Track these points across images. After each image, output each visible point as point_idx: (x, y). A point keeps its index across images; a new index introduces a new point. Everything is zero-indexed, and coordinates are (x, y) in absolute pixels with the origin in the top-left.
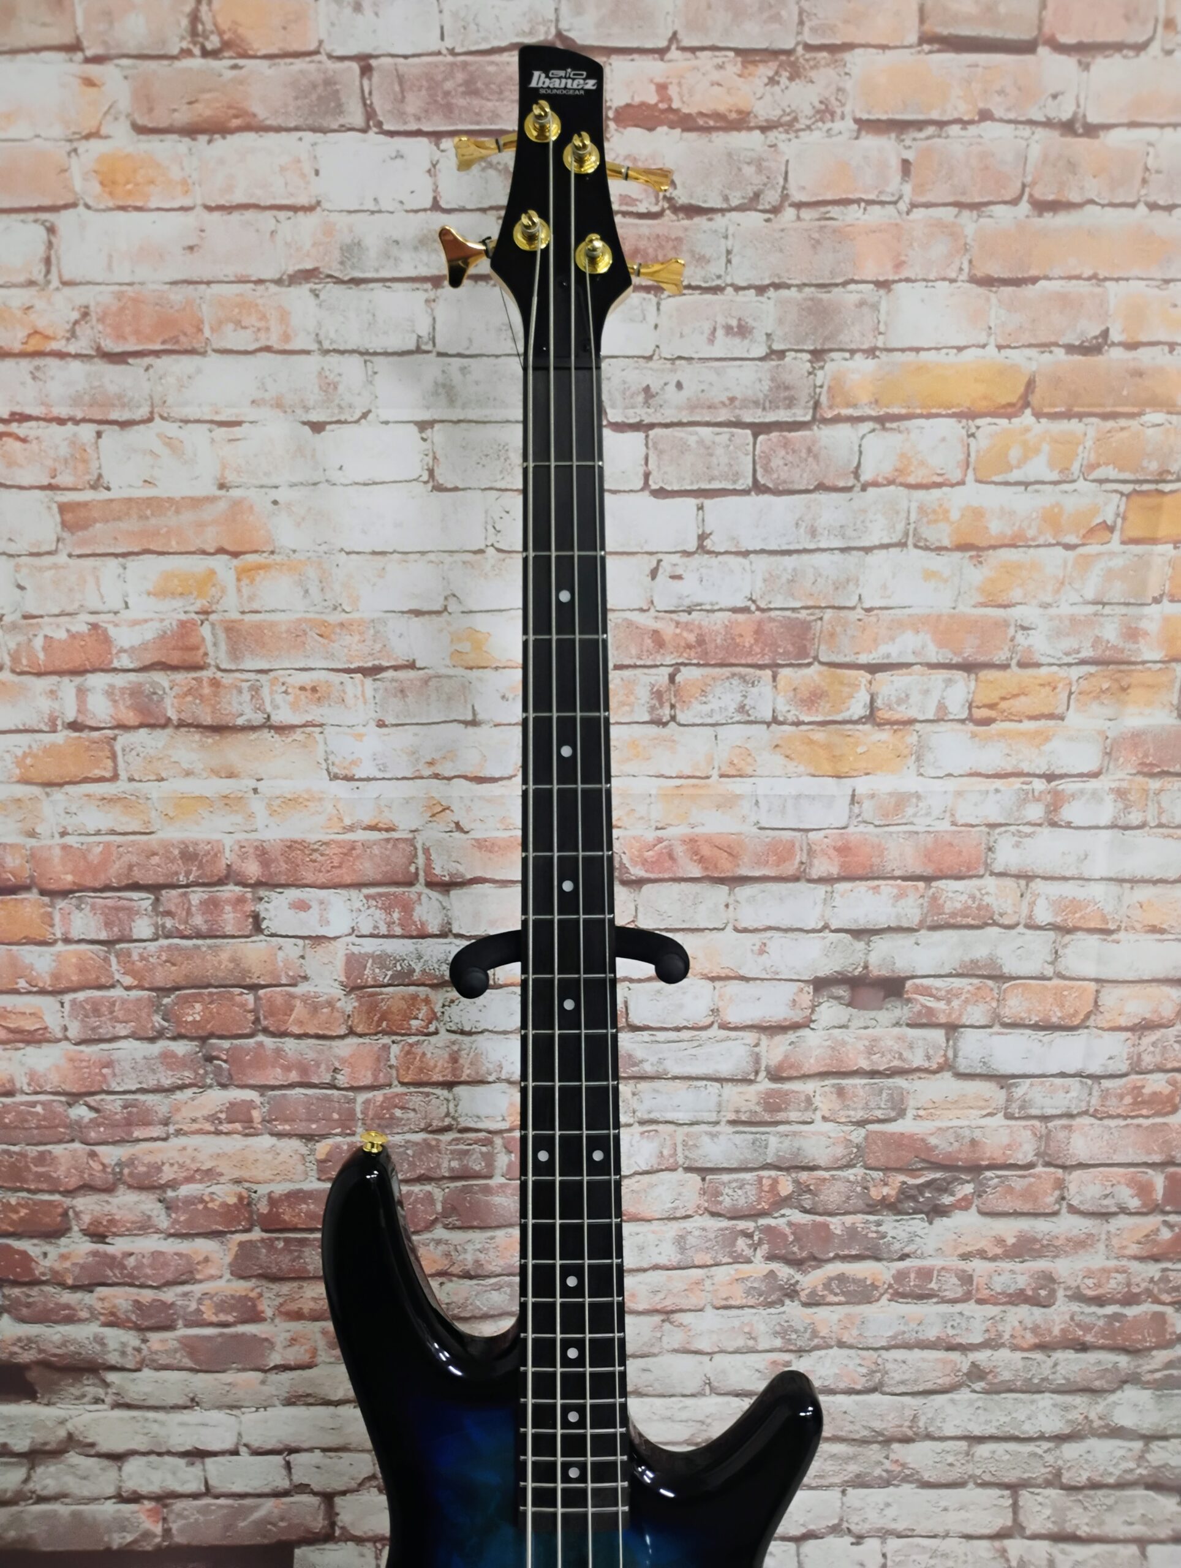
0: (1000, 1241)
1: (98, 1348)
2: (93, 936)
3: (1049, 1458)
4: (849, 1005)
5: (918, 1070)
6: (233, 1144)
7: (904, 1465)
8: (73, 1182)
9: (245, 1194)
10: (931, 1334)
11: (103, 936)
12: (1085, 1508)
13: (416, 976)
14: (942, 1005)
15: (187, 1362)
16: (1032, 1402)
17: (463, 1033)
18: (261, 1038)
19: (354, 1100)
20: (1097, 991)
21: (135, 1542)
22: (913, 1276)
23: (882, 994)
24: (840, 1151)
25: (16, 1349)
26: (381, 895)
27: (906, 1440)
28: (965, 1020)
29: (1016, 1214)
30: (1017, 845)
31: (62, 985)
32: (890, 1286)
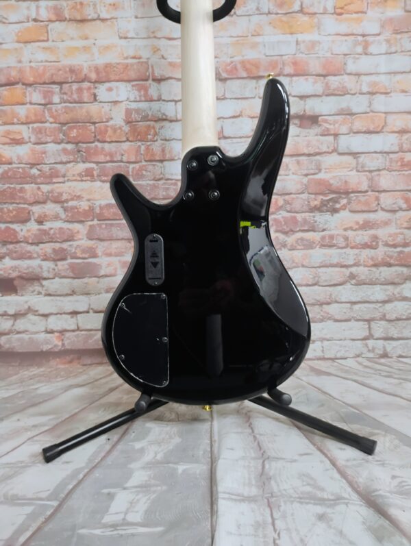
0: (357, 223)
1: (40, 270)
2: (39, 102)
3: (381, 310)
4: (300, 127)
5: (325, 152)
6: (87, 185)
7: (328, 313)
8: (32, 200)
9: (91, 205)
10: (335, 261)
11: (43, 102)
12: (395, 328)
13: (150, 117)
14: (332, 127)
15: (71, 275)
16: (373, 288)
17: (166, 140)
18: (96, 143)
19: (128, 167)
20: (386, 117)
21: (52, 348)
22: (327, 238)
23: (310, 123)
24: (299, 186)
25: (11, 271)
26: (137, 85)
27: (328, 304)
28: (341, 132)
29: (363, 211)
30: (354, 62)
31: (29, 120)
32: (319, 242)
